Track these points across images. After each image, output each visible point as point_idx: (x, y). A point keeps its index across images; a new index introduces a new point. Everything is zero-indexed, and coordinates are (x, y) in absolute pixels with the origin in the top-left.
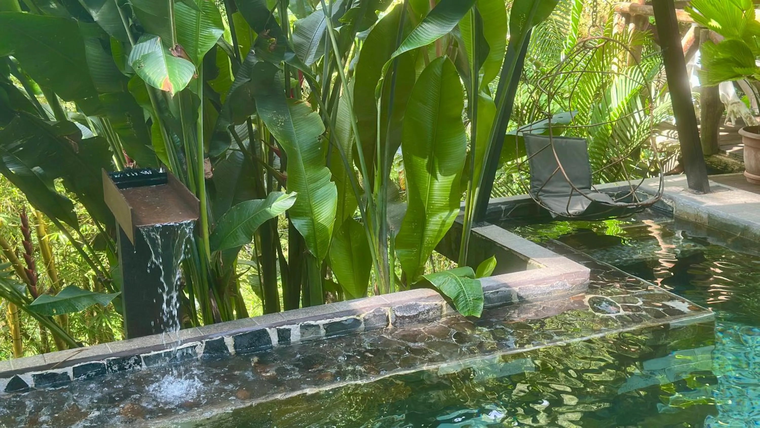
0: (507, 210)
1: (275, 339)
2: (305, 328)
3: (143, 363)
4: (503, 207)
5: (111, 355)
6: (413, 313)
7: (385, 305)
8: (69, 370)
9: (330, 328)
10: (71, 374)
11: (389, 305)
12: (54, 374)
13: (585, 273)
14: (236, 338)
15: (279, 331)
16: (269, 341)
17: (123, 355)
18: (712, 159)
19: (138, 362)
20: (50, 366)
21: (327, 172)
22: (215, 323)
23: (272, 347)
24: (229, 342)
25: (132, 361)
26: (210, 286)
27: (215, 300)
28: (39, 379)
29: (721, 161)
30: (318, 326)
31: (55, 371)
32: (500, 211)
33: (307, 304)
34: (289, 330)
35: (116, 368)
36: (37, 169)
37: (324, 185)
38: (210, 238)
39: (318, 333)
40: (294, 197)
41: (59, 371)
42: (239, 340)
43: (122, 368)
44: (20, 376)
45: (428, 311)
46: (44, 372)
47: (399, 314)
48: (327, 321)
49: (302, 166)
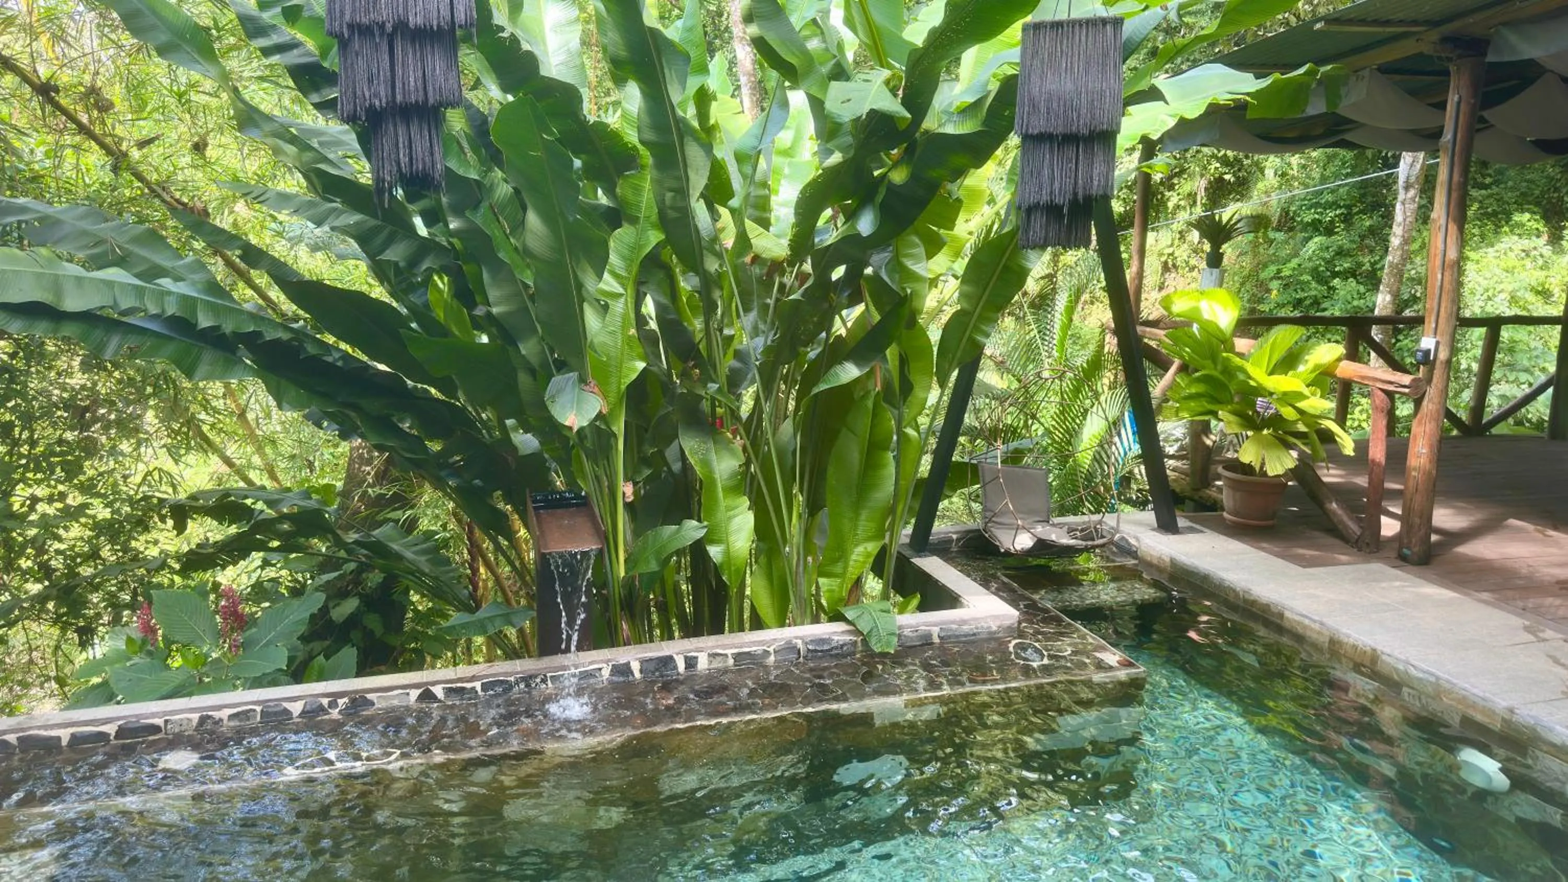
0: (958, 540)
1: (681, 666)
2: (713, 656)
3: (549, 682)
4: (955, 537)
5: (517, 673)
6: (826, 647)
7: (796, 638)
8: (478, 685)
9: (737, 657)
10: (479, 688)
11: (801, 638)
12: (463, 689)
13: (1012, 617)
14: (643, 662)
15: (686, 658)
16: (676, 667)
17: (529, 673)
18: (1201, 494)
19: (544, 681)
20: (460, 680)
21: (745, 502)
22: (625, 645)
23: (678, 674)
24: (635, 667)
25: (538, 680)
26: (622, 609)
27: (627, 622)
28: (449, 692)
29: (1210, 497)
30: (726, 655)
31: (464, 685)
32: (950, 541)
33: (731, 631)
34: (696, 658)
35: (522, 686)
36: (477, 482)
37: (741, 513)
38: (625, 561)
39: (725, 662)
40: (705, 527)
41: (468, 685)
42: (645, 664)
43: (528, 685)
44: (431, 688)
45: (842, 646)
46: (454, 686)
47: (810, 647)
48: (735, 651)
49: (721, 494)
